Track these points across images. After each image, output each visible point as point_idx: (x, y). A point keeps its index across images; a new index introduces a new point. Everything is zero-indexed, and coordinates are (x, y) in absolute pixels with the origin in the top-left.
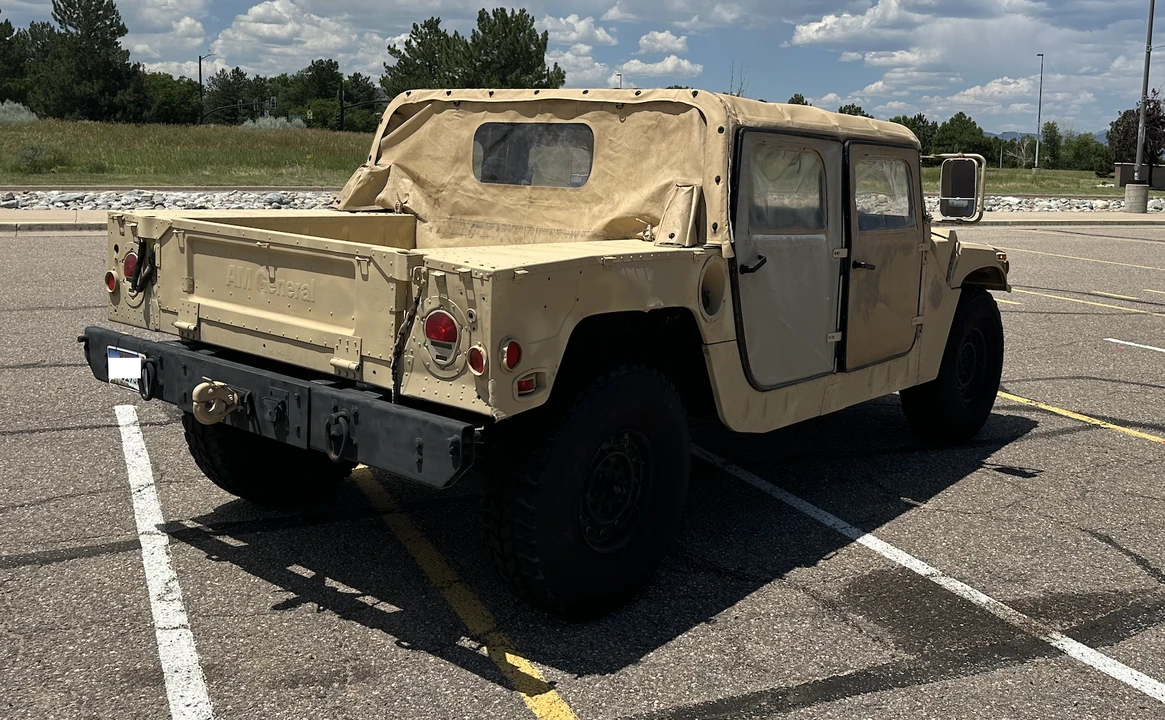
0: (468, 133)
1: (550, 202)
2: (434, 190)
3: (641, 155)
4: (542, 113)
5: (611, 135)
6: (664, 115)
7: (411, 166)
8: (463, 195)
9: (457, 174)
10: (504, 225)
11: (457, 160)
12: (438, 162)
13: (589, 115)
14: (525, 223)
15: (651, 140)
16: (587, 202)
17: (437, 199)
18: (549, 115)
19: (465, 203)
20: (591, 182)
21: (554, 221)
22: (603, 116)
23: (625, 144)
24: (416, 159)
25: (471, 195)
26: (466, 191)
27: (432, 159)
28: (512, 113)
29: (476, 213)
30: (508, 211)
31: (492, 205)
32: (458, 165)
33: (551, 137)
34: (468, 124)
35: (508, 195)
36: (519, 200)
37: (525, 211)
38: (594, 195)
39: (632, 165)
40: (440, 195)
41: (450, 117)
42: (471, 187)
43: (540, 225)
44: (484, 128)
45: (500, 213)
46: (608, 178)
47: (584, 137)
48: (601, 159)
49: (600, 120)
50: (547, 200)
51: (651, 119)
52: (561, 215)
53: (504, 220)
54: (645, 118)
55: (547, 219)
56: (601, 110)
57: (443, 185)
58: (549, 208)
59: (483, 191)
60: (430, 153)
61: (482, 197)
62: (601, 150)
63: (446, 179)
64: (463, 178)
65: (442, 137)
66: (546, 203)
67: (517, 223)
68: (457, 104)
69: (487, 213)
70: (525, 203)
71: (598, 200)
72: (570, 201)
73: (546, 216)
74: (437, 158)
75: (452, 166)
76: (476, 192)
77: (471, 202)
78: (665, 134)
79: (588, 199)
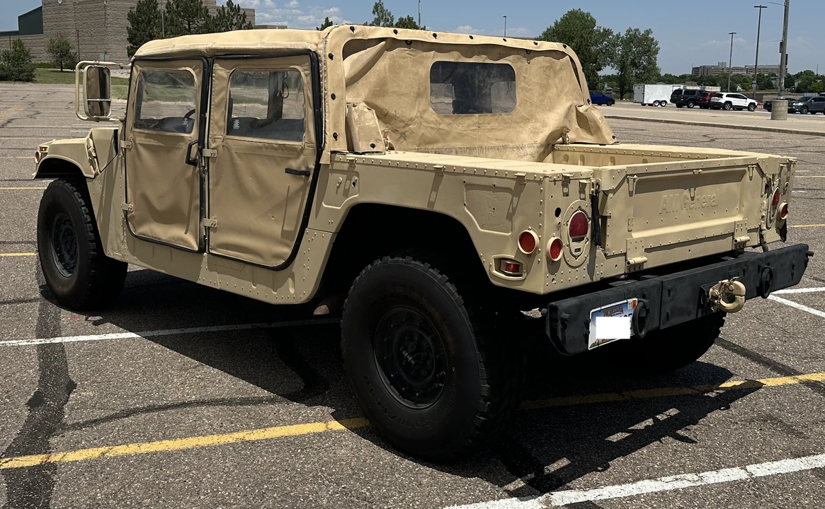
0: (425, 71)
1: (492, 125)
2: (402, 124)
3: (545, 87)
4: (479, 55)
5: (524, 73)
6: (554, 60)
7: (380, 102)
8: (426, 127)
9: (421, 109)
10: (460, 148)
11: (419, 95)
12: (403, 98)
13: (511, 57)
14: (477, 144)
15: (549, 77)
16: (518, 123)
17: (404, 133)
18: (484, 56)
19: (430, 134)
20: (519, 108)
21: (497, 140)
22: (519, 59)
23: (533, 80)
24: (384, 96)
25: (433, 126)
26: (428, 123)
27: (398, 95)
28: (456, 54)
29: (436, 142)
30: (461, 136)
31: (448, 133)
32: (419, 99)
33: (486, 74)
34: (421, 63)
35: (459, 123)
36: (469, 126)
37: (475, 135)
38: (523, 117)
39: (542, 94)
40: (407, 129)
41: (403, 54)
42: (432, 119)
43: (487, 144)
44: (436, 66)
45: (455, 139)
46: (528, 104)
47: (508, 74)
48: (520, 90)
49: (517, 62)
50: (489, 124)
51: (547, 62)
52: (500, 134)
53: (458, 144)
54: (544, 61)
55: (491, 139)
56: (518, 54)
57: (412, 120)
58: (491, 130)
59: (441, 122)
60: (395, 89)
61: (441, 127)
62: (520, 83)
63: (414, 114)
64: (425, 111)
65: (402, 74)
66: (489, 127)
67: (469, 146)
68: (408, 43)
69: (444, 140)
70: (474, 128)
71: (527, 120)
72: (506, 123)
73: (490, 136)
74: (402, 95)
75: (416, 101)
76: (437, 123)
77: (433, 132)
78: (556, 73)
79: (518, 120)
